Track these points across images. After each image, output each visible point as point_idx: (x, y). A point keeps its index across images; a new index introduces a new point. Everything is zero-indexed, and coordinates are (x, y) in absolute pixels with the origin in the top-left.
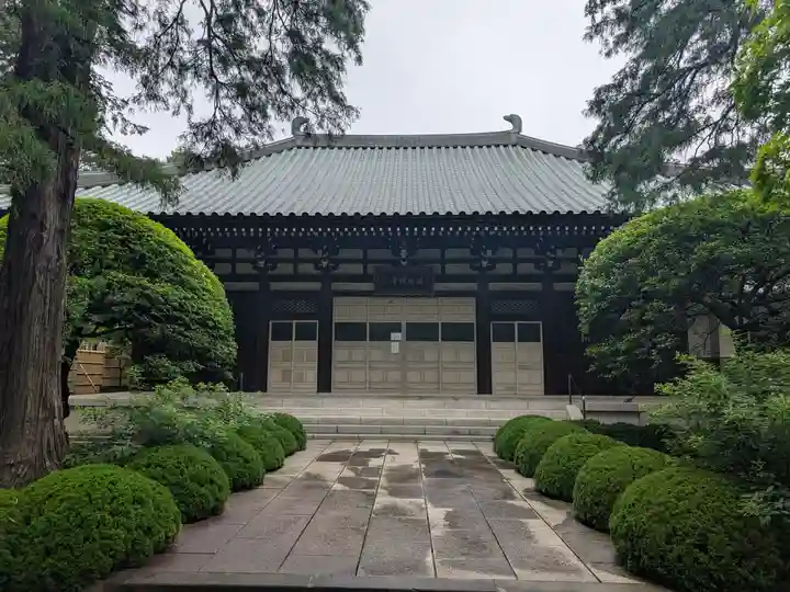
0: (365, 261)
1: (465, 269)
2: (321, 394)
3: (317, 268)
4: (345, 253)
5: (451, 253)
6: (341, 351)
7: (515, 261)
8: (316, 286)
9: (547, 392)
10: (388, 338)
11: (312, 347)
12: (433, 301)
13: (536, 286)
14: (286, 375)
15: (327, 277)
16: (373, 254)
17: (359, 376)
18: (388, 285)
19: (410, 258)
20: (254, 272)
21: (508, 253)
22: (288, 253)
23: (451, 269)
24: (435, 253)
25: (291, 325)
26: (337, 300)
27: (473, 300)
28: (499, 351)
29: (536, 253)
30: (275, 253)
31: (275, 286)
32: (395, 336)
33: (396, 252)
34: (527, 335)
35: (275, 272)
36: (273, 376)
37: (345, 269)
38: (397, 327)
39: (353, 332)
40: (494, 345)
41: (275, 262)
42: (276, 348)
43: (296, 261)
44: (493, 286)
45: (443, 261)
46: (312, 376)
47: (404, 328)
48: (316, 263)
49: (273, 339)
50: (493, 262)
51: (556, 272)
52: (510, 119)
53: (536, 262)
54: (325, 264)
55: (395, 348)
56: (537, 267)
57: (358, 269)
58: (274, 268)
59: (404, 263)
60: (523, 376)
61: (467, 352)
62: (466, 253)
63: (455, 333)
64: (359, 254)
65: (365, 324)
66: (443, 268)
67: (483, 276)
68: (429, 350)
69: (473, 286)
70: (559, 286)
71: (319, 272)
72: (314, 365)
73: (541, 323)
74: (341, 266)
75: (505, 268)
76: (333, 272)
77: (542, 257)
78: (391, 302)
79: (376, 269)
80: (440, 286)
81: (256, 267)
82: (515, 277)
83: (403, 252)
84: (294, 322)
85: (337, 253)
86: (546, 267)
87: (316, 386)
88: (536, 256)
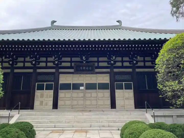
0: (71, 62)
1: (105, 64)
2: (53, 110)
3: (54, 64)
4: (64, 59)
5: (101, 59)
6: (62, 94)
7: (122, 62)
8: (53, 70)
9: (136, 108)
11: (51, 92)
12: (95, 75)
13: (130, 70)
14: (41, 103)
15: (57, 67)
16: (74, 59)
17: (68, 103)
18: (79, 70)
19: (86, 60)
20: (31, 66)
21: (120, 59)
22: (44, 59)
23: (101, 64)
24: (95, 59)
26: (61, 75)
27: (108, 75)
28: (118, 93)
30: (39, 59)
31: (39, 71)
32: (82, 88)
33: (82, 58)
34: (128, 87)
35: (39, 66)
36: (37, 103)
37: (64, 64)
38: (82, 85)
39: (66, 87)
40: (116, 91)
41: (39, 62)
42: (38, 93)
43: (47, 62)
44: (115, 70)
45: (98, 62)
46: (51, 103)
47: (85, 85)
48: (54, 62)
49: (37, 90)
50: (115, 62)
51: (137, 65)
52: (118, 21)
53: (130, 62)
54: (56, 62)
56: (130, 64)
57: (68, 64)
58: (39, 64)
59: (84, 62)
60: (127, 102)
61: (107, 93)
62: (105, 59)
63: (103, 86)
64: (69, 59)
65: (71, 84)
66: (98, 64)
67: (112, 67)
68: (93, 93)
69: (108, 70)
70: (138, 70)
71: (54, 66)
72: (52, 99)
73: (132, 83)
74: (63, 63)
75: (119, 64)
76: (59, 66)
77: (132, 60)
78: (80, 76)
79: (75, 64)
80: (97, 70)
81: (32, 64)
82: (123, 67)
83: (84, 58)
84: (45, 83)
85: (61, 59)
86: (133, 64)
87: (52, 107)
88: (129, 60)
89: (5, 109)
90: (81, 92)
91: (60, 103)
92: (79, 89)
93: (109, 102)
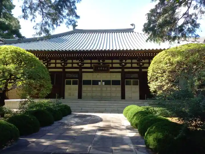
0: (91, 63)
1: (118, 65)
2: (79, 99)
4: (85, 61)
5: (114, 61)
6: (85, 88)
7: (132, 63)
8: (78, 70)
9: (140, 99)
11: (76, 87)
12: (109, 74)
13: (138, 70)
14: (70, 94)
15: (81, 68)
16: (93, 61)
17: (89, 94)
18: (97, 69)
19: (103, 62)
20: (61, 66)
21: (129, 61)
22: (70, 61)
23: (114, 65)
24: (110, 61)
26: (83, 74)
27: (120, 74)
30: (67, 61)
31: (67, 70)
33: (99, 61)
34: (135, 84)
35: (66, 66)
36: (66, 94)
39: (88, 83)
40: (126, 86)
41: (67, 63)
42: (67, 87)
43: (72, 63)
44: (126, 70)
45: (112, 63)
48: (78, 64)
49: (66, 85)
50: (126, 64)
51: (143, 66)
53: (137, 64)
54: (80, 64)
56: (138, 65)
57: (89, 65)
59: (101, 64)
60: (134, 95)
61: (119, 88)
62: (118, 61)
63: (115, 83)
64: (89, 61)
65: (91, 81)
66: (112, 66)
67: (123, 67)
68: (108, 87)
69: (120, 70)
70: (143, 70)
71: (78, 66)
72: (77, 91)
73: (139, 80)
74: (84, 64)
75: (129, 65)
76: (82, 66)
77: (139, 62)
78: (98, 75)
79: (94, 65)
80: (111, 70)
81: (61, 65)
82: (132, 68)
83: (101, 61)
84: (72, 80)
85: (83, 61)
86: (140, 65)
87: (77, 97)
88: (137, 62)
90: (99, 87)
91: (83, 94)
92: (98, 84)
93: (120, 95)
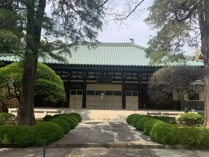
0: (95, 75)
1: (119, 78)
4: (89, 73)
5: (116, 74)
6: (89, 98)
7: (132, 76)
8: (82, 81)
9: (139, 108)
10: (100, 95)
12: (112, 85)
13: (137, 82)
14: (74, 104)
15: (85, 79)
16: (97, 73)
17: (93, 104)
18: (100, 81)
19: (106, 74)
21: (130, 74)
22: (75, 72)
23: (116, 77)
24: (113, 74)
25: (76, 91)
26: (87, 85)
27: (121, 85)
28: (128, 98)
29: (137, 74)
30: (72, 72)
31: (72, 81)
32: (102, 94)
33: (103, 73)
34: (135, 94)
35: (72, 77)
36: (71, 104)
37: (90, 77)
38: (102, 92)
39: (91, 93)
40: (126, 97)
41: (72, 75)
43: (77, 75)
44: (126, 82)
46: (81, 104)
47: (104, 92)
48: (83, 75)
49: (71, 94)
50: (126, 76)
51: (141, 79)
52: (131, 39)
53: (137, 76)
54: (85, 75)
55: (102, 97)
56: (137, 78)
57: (93, 77)
59: (105, 76)
60: (133, 105)
61: (120, 98)
62: (120, 74)
63: (117, 93)
64: (93, 73)
65: (94, 91)
66: (114, 77)
67: (124, 80)
68: (110, 98)
69: (121, 82)
70: (142, 82)
72: (82, 101)
73: (138, 91)
75: (129, 78)
76: (87, 78)
77: (138, 75)
78: (101, 85)
79: (98, 77)
80: (113, 82)
81: (67, 76)
82: (132, 80)
84: (77, 90)
86: (139, 78)
87: (82, 107)
88: (137, 75)
89: (49, 107)
91: (87, 104)
93: (121, 104)
